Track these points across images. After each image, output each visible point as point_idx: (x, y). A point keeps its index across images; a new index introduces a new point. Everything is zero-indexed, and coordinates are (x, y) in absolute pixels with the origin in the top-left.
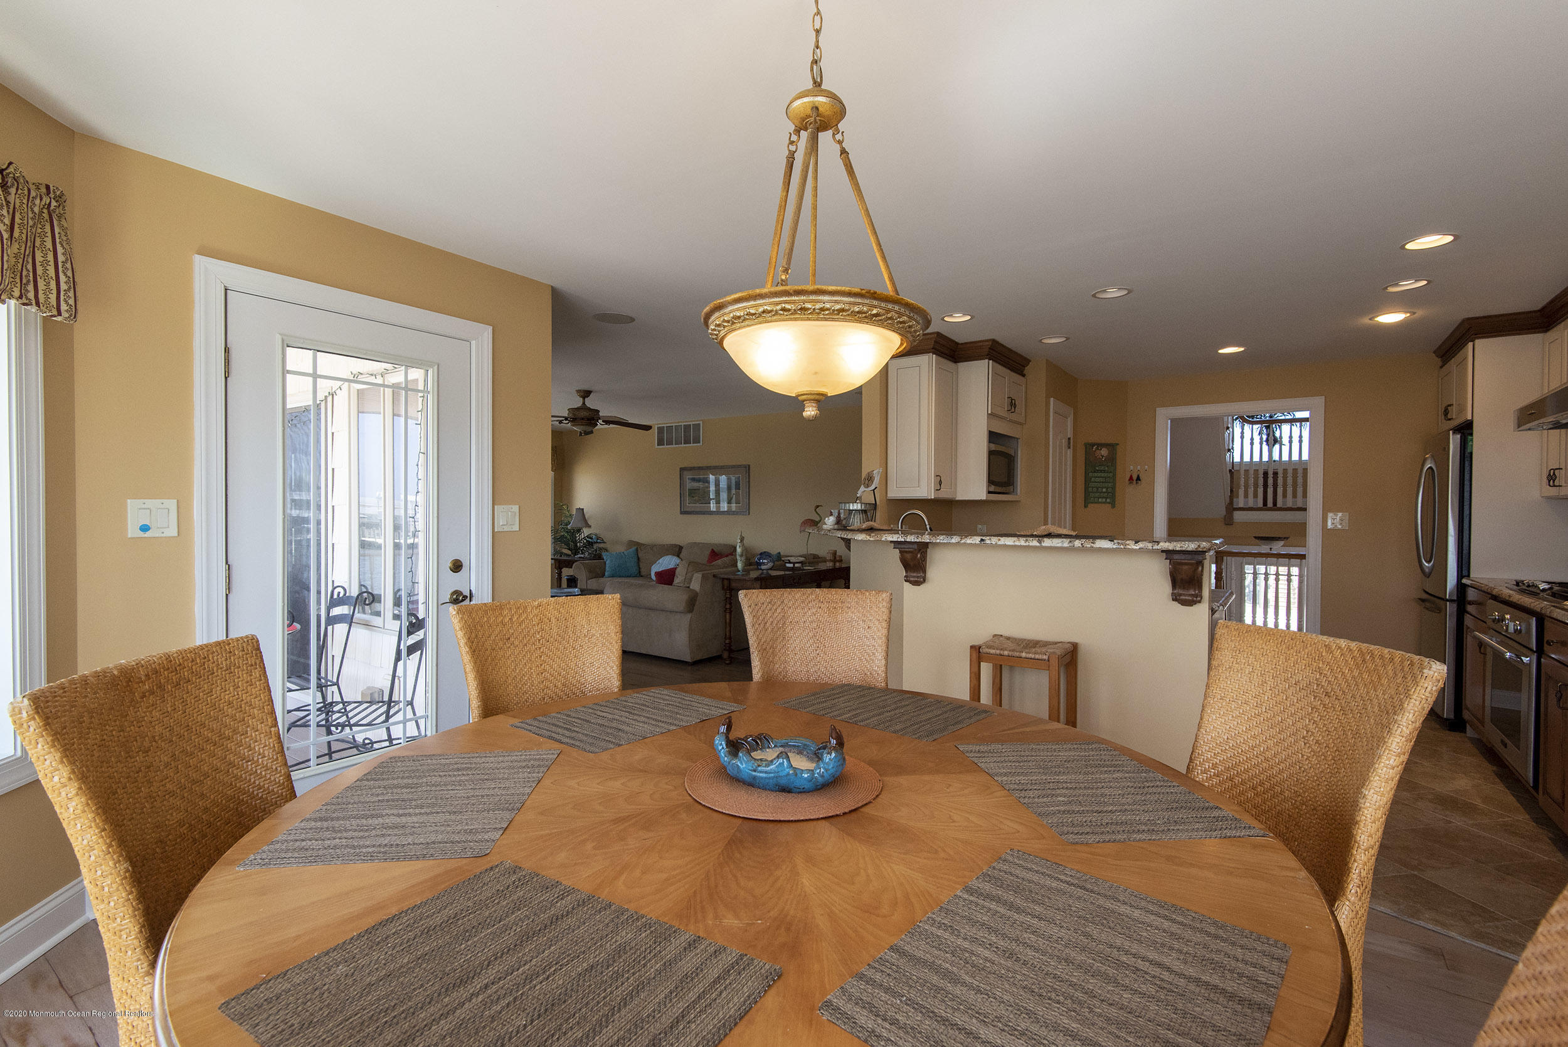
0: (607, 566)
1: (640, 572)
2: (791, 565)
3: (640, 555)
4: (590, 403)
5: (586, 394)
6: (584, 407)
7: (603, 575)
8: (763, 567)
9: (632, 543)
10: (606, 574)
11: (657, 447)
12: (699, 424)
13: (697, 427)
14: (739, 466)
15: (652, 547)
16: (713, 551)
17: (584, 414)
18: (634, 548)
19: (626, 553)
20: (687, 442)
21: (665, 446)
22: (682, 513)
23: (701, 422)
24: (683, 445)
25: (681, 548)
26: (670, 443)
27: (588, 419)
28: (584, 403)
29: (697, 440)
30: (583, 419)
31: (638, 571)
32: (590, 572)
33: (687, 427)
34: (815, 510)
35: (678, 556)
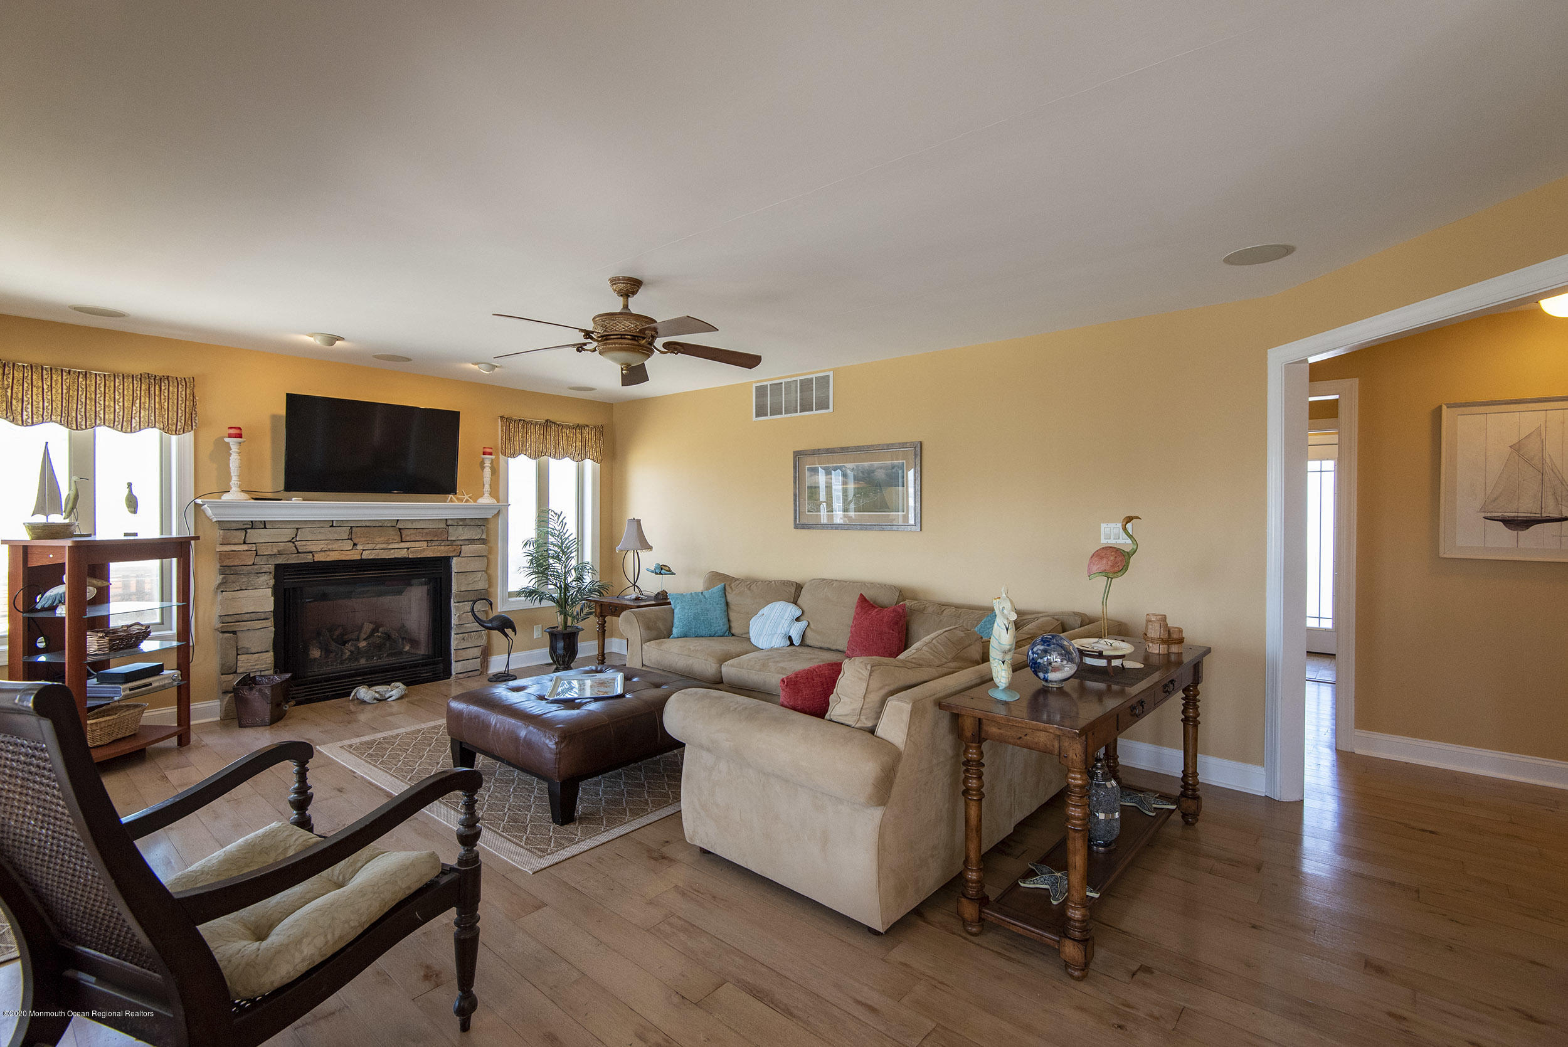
0: (676, 616)
1: (730, 628)
2: (1103, 663)
3: (729, 598)
4: (639, 304)
5: (630, 286)
6: (626, 313)
7: (669, 635)
8: (1052, 676)
9: (716, 577)
10: (675, 631)
11: (754, 418)
12: (828, 376)
13: (823, 382)
14: (903, 445)
15: (750, 583)
16: (863, 599)
17: (623, 326)
18: (720, 586)
19: (705, 593)
20: (806, 407)
21: (769, 417)
22: (796, 526)
23: (831, 374)
24: (799, 414)
25: (799, 587)
26: (776, 411)
27: (634, 338)
28: (626, 307)
29: (823, 404)
30: (622, 336)
31: (726, 628)
32: (648, 628)
33: (806, 385)
34: (1125, 529)
35: (795, 603)
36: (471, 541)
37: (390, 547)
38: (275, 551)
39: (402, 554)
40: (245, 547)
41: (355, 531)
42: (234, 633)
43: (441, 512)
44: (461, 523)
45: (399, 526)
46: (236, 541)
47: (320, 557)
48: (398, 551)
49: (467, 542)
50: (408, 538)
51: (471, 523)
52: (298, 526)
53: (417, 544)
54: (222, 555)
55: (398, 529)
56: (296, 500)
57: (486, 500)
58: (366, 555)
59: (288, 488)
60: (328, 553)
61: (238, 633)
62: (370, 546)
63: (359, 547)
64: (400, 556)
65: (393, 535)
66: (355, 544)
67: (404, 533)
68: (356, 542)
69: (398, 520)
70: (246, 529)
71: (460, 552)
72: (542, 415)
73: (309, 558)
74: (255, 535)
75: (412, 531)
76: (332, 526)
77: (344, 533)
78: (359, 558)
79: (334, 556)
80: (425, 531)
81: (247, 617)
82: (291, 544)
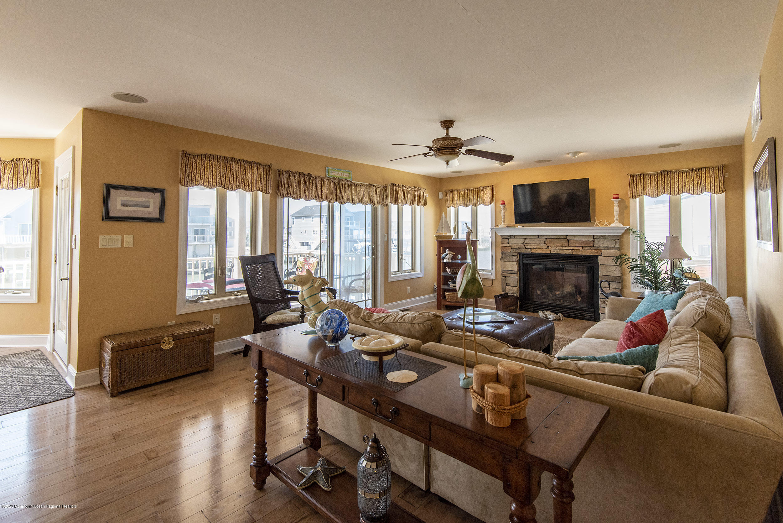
4: (453, 133)
5: (448, 124)
6: (448, 138)
27: (452, 148)
28: (447, 134)
30: (446, 148)
36: (609, 248)
37: (563, 248)
38: (517, 247)
39: (569, 252)
40: (508, 245)
41: (547, 240)
42: (505, 277)
43: (591, 231)
44: (602, 238)
45: (568, 238)
46: (505, 243)
47: (533, 251)
48: (567, 250)
49: (606, 248)
50: (572, 245)
51: (608, 238)
52: (525, 238)
53: (577, 248)
54: (502, 248)
55: (567, 240)
56: (519, 227)
57: (616, 224)
58: (552, 252)
59: (516, 223)
60: (537, 249)
61: (506, 278)
62: (554, 248)
63: (550, 248)
64: (568, 253)
65: (565, 243)
66: (548, 247)
67: (570, 242)
68: (548, 245)
69: (567, 236)
70: (509, 238)
71: (602, 253)
72: (658, 169)
73: (529, 251)
74: (512, 241)
75: (574, 241)
76: (538, 238)
77: (542, 241)
78: (549, 252)
79: (539, 251)
80: (581, 241)
81: (509, 272)
82: (523, 245)
